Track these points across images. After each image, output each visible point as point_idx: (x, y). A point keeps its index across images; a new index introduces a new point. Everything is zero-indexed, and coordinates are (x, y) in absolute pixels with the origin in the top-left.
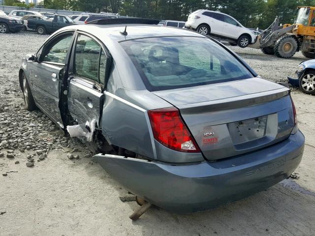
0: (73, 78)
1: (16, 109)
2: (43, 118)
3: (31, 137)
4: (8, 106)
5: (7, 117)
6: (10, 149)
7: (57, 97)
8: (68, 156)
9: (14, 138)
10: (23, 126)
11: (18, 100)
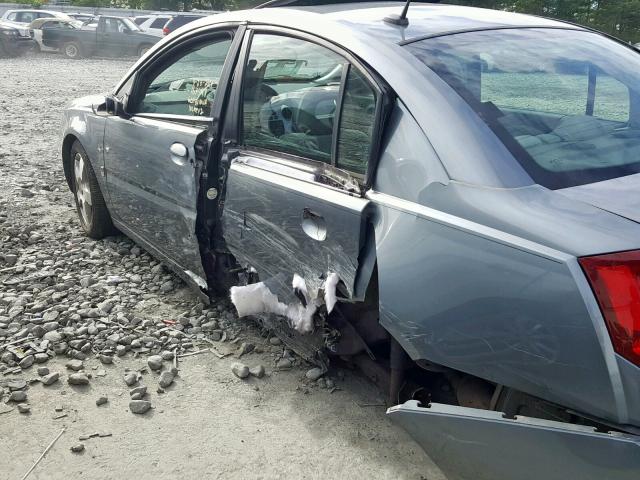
0: (237, 154)
1: (59, 235)
2: (133, 257)
3: (120, 316)
4: (38, 228)
5: (43, 260)
6: (72, 357)
7: (188, 207)
8: (234, 371)
9: (76, 321)
10: (92, 282)
11: (59, 212)
